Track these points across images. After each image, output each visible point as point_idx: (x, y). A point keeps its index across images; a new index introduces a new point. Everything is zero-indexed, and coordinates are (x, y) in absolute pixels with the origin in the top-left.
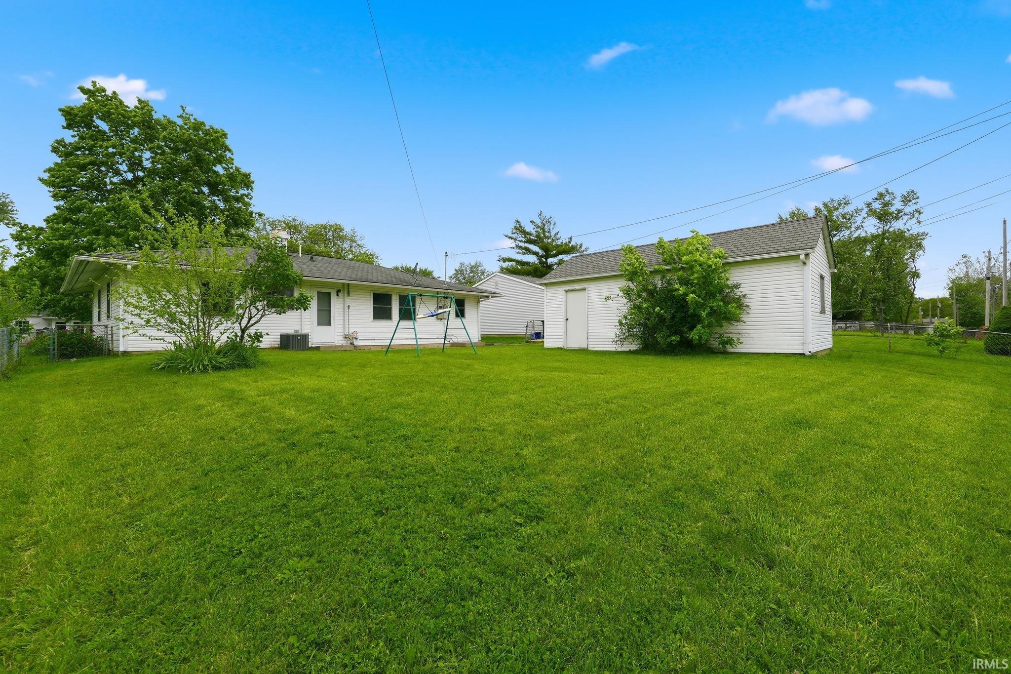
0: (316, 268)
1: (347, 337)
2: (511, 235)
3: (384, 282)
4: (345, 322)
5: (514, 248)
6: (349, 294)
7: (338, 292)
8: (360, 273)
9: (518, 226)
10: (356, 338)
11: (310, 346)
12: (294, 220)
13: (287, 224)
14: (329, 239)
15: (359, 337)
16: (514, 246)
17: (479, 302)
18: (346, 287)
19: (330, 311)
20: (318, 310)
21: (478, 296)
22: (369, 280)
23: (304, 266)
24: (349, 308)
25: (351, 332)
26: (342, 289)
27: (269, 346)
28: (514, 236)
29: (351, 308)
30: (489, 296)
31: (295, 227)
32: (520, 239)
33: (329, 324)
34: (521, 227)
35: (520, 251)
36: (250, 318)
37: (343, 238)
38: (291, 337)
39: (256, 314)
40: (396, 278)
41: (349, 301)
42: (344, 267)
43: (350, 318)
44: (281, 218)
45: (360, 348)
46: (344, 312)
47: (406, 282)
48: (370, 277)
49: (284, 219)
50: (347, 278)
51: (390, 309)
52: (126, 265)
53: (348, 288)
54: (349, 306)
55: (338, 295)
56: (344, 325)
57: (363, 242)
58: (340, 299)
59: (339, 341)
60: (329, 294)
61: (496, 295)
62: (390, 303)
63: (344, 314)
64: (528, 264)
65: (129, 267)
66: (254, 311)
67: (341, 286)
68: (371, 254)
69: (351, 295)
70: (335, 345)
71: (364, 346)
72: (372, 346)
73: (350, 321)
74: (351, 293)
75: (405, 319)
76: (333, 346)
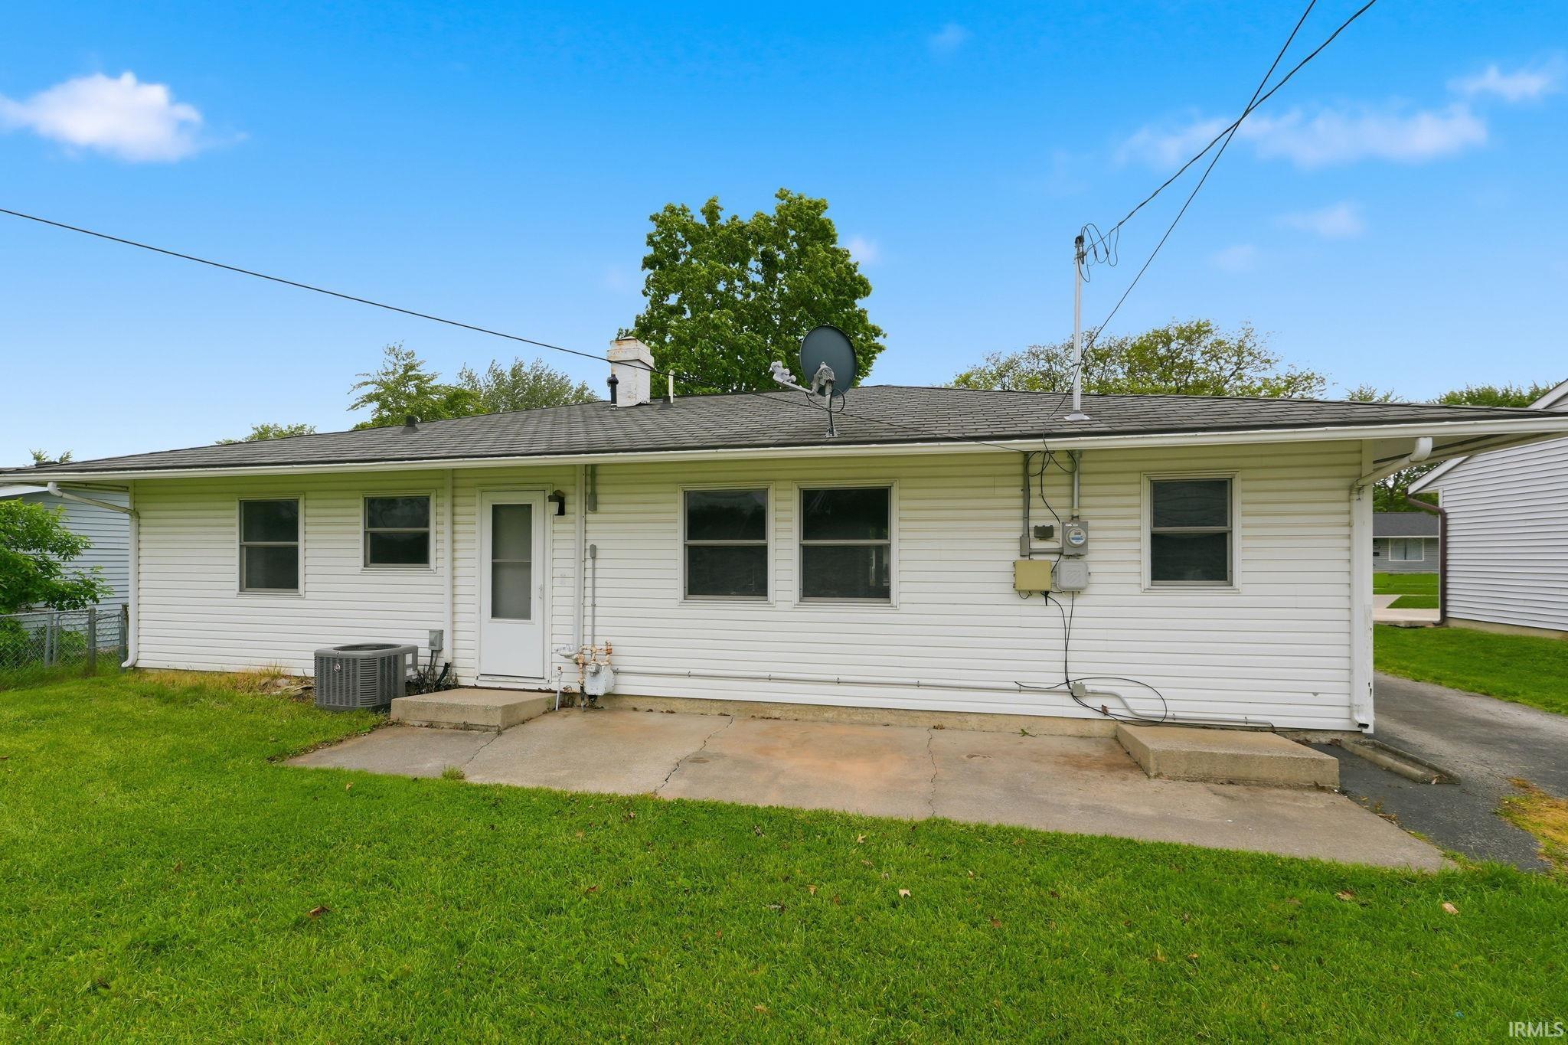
4: (586, 603)
6: (594, 506)
7: (559, 499)
18: (584, 479)
19: (527, 566)
20: (493, 565)
24: (594, 558)
25: (603, 641)
26: (569, 488)
29: (600, 554)
33: (526, 615)
41: (601, 530)
43: (599, 592)
45: (632, 703)
46: (578, 569)
51: (758, 553)
53: (593, 483)
54: (594, 548)
55: (561, 512)
56: (575, 615)
58: (564, 525)
60: (527, 509)
63: (576, 578)
67: (570, 476)
69: (600, 508)
70: (543, 688)
71: (647, 699)
72: (683, 702)
73: (598, 601)
74: (600, 498)
75: (834, 596)
76: (540, 691)
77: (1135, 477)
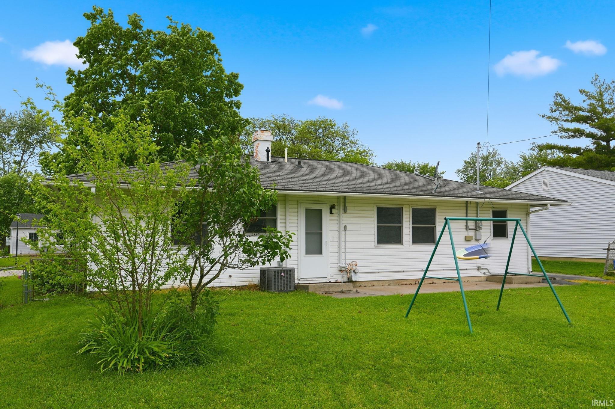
0: (304, 177)
1: (343, 269)
2: (550, 114)
3: (393, 192)
4: (341, 248)
5: (556, 132)
6: (345, 211)
7: (332, 207)
8: (359, 180)
9: (560, 100)
10: (354, 271)
11: (296, 282)
12: (284, 120)
13: (276, 124)
14: (320, 137)
15: (359, 269)
16: (556, 129)
17: (528, 214)
18: (342, 200)
19: (321, 234)
20: (306, 233)
21: (527, 205)
22: (372, 191)
23: (291, 175)
24: (345, 230)
25: (348, 262)
26: (336, 204)
27: (247, 284)
28: (554, 115)
29: (348, 229)
30: (546, 205)
31: (285, 127)
32: (565, 118)
33: (321, 253)
34: (565, 101)
35: (566, 134)
36: (202, 276)
37: (332, 136)
38: (273, 273)
39: (210, 270)
40: (407, 185)
41: (346, 220)
42: (339, 172)
43: (347, 243)
44: (270, 119)
45: (359, 284)
46: (339, 235)
47: (422, 190)
48: (373, 186)
49: (273, 120)
50: (343, 189)
51: (400, 229)
52: (90, 188)
53: (345, 203)
54: (345, 227)
55: (331, 213)
56: (339, 253)
57: (356, 138)
58: (334, 218)
59: (333, 276)
60: (321, 211)
61: (556, 202)
62: (400, 221)
63: (339, 238)
64: (577, 150)
65: (93, 190)
66: (207, 266)
67: (336, 200)
68: (364, 151)
69: (348, 211)
70: (327, 281)
71: (365, 282)
72: (376, 282)
73: (347, 247)
74: (348, 208)
75: (421, 243)
76: (326, 282)
77: (489, 209)
